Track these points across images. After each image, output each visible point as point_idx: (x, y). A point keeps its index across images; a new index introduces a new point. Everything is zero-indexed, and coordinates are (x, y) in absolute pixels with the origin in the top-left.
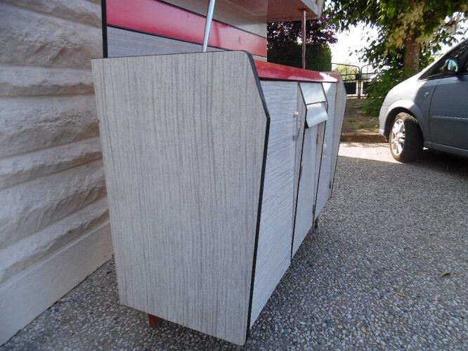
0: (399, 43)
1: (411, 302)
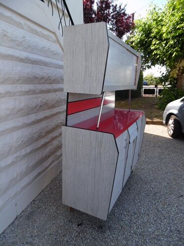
0: (175, 76)
1: (166, 206)
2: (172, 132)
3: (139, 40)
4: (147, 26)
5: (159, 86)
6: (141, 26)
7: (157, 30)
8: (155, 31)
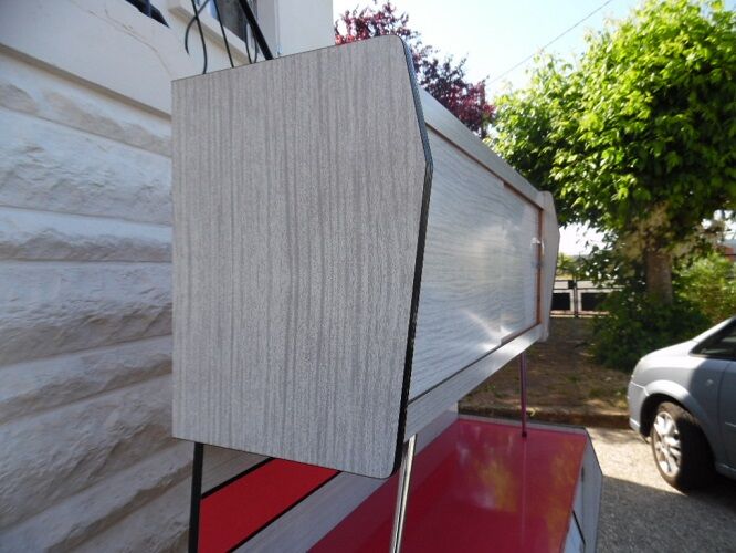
0: (636, 255)
2: (675, 469)
3: (510, 152)
4: (533, 112)
5: (581, 284)
6: (514, 113)
7: (567, 123)
8: (560, 125)
